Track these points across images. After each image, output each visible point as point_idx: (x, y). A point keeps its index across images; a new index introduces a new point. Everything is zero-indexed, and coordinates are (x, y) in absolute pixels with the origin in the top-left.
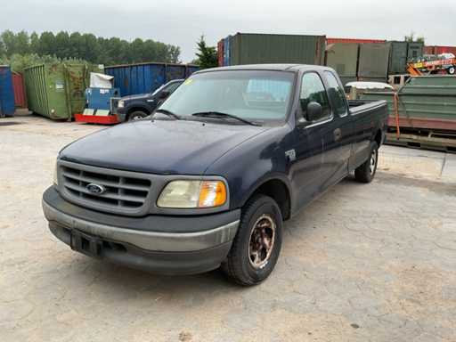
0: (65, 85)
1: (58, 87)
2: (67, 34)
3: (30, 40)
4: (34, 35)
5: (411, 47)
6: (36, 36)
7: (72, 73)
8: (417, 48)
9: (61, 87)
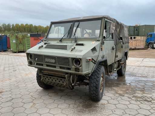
0: (16, 41)
1: (14, 41)
2: (24, 25)
3: (11, 27)
4: (13, 25)
5: (136, 28)
6: (14, 25)
7: (19, 37)
8: (137, 28)
9: (15, 41)
